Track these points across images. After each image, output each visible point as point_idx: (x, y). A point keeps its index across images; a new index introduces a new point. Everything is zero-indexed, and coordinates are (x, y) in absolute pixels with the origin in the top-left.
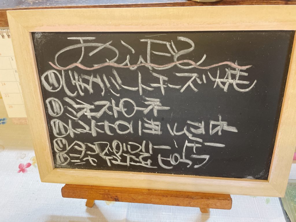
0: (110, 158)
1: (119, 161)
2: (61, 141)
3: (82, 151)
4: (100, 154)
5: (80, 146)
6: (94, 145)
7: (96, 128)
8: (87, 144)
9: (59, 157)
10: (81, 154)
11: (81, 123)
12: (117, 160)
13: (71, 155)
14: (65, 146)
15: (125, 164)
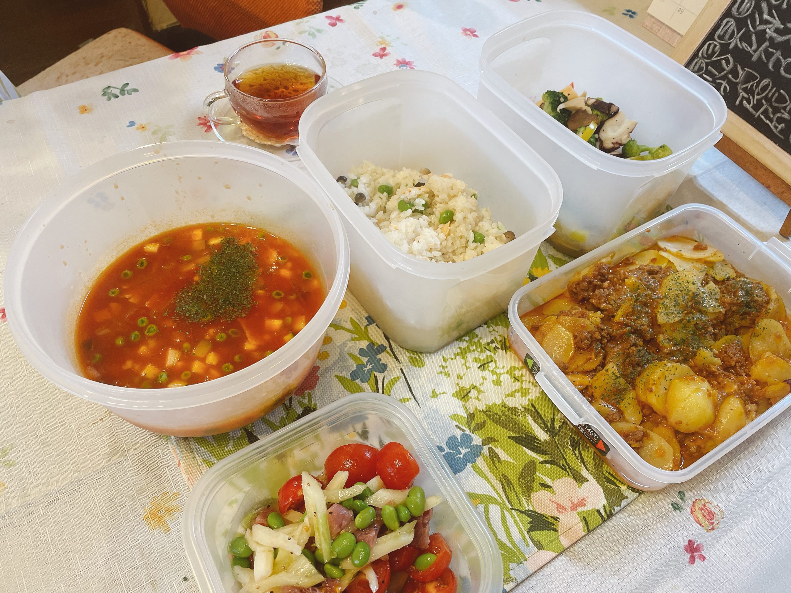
0: (746, 96)
1: (751, 105)
2: (715, 46)
3: (724, 70)
4: (740, 85)
5: (728, 63)
6: (743, 70)
7: (763, 54)
8: (737, 65)
9: (696, 63)
10: (719, 73)
11: (754, 38)
12: (749, 103)
13: (710, 67)
14: (713, 53)
15: (754, 113)
